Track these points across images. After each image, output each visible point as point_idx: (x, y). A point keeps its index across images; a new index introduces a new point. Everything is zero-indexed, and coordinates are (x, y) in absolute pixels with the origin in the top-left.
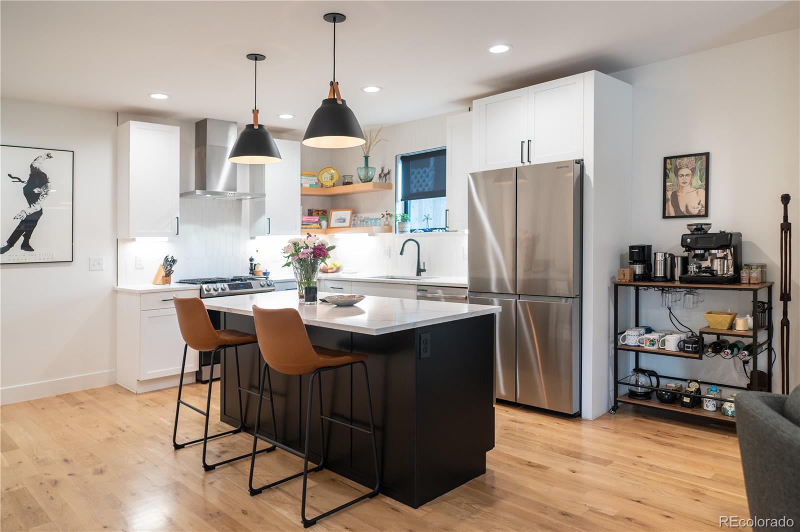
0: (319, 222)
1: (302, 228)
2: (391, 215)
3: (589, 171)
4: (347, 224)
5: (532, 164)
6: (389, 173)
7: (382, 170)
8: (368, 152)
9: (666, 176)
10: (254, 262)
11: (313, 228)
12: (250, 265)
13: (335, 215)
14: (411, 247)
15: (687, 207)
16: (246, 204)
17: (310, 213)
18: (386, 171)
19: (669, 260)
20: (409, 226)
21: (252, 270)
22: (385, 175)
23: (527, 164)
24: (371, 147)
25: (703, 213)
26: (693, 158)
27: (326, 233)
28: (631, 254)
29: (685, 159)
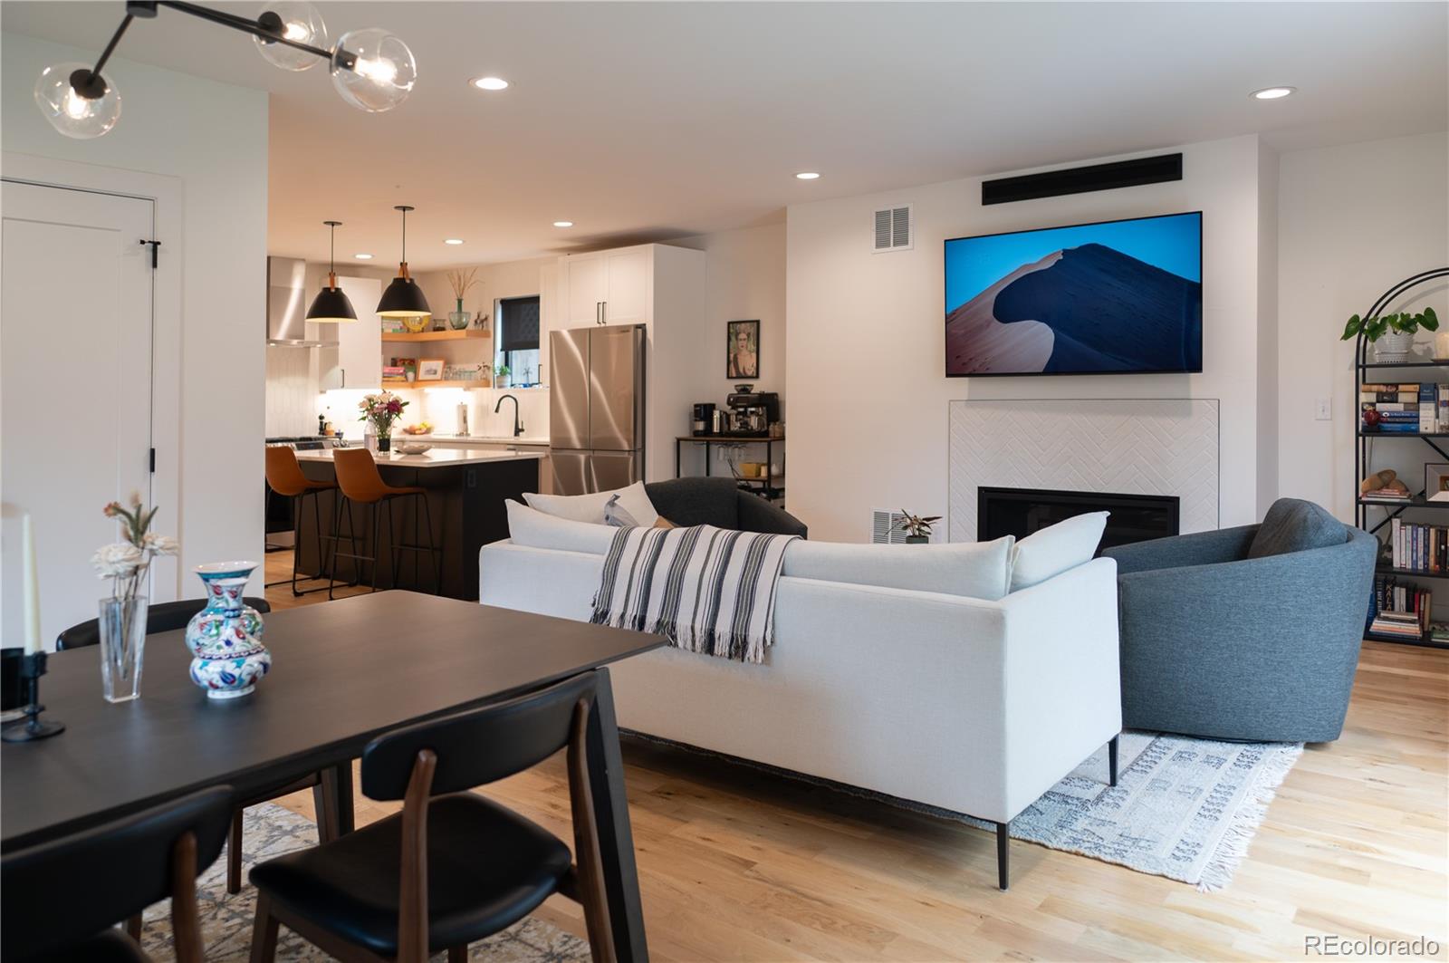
0: (404, 374)
1: (383, 381)
2: (489, 368)
4: (438, 376)
5: (606, 325)
6: (486, 319)
7: (479, 316)
8: (461, 295)
9: (729, 339)
10: (324, 421)
11: (398, 381)
12: (319, 424)
13: (424, 365)
14: (508, 405)
15: (744, 369)
16: (315, 352)
17: (394, 363)
18: (483, 317)
19: (724, 418)
20: (508, 380)
21: (323, 429)
22: (482, 321)
23: (603, 325)
24: (466, 289)
25: (755, 375)
26: (748, 324)
27: (413, 387)
28: (696, 411)
29: (743, 325)
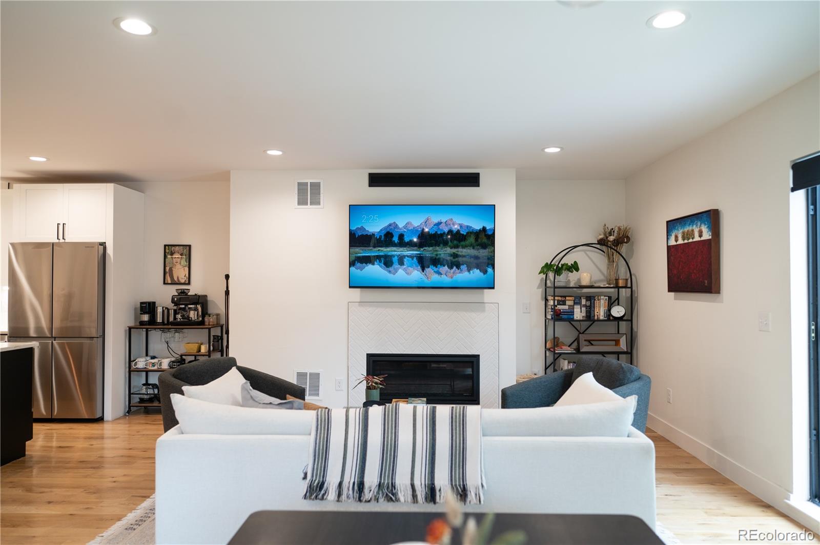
3: (110, 251)
5: (66, 241)
9: (165, 257)
15: (178, 278)
19: (166, 311)
23: (62, 241)
25: (187, 282)
26: (182, 247)
28: (141, 307)
29: (177, 247)
